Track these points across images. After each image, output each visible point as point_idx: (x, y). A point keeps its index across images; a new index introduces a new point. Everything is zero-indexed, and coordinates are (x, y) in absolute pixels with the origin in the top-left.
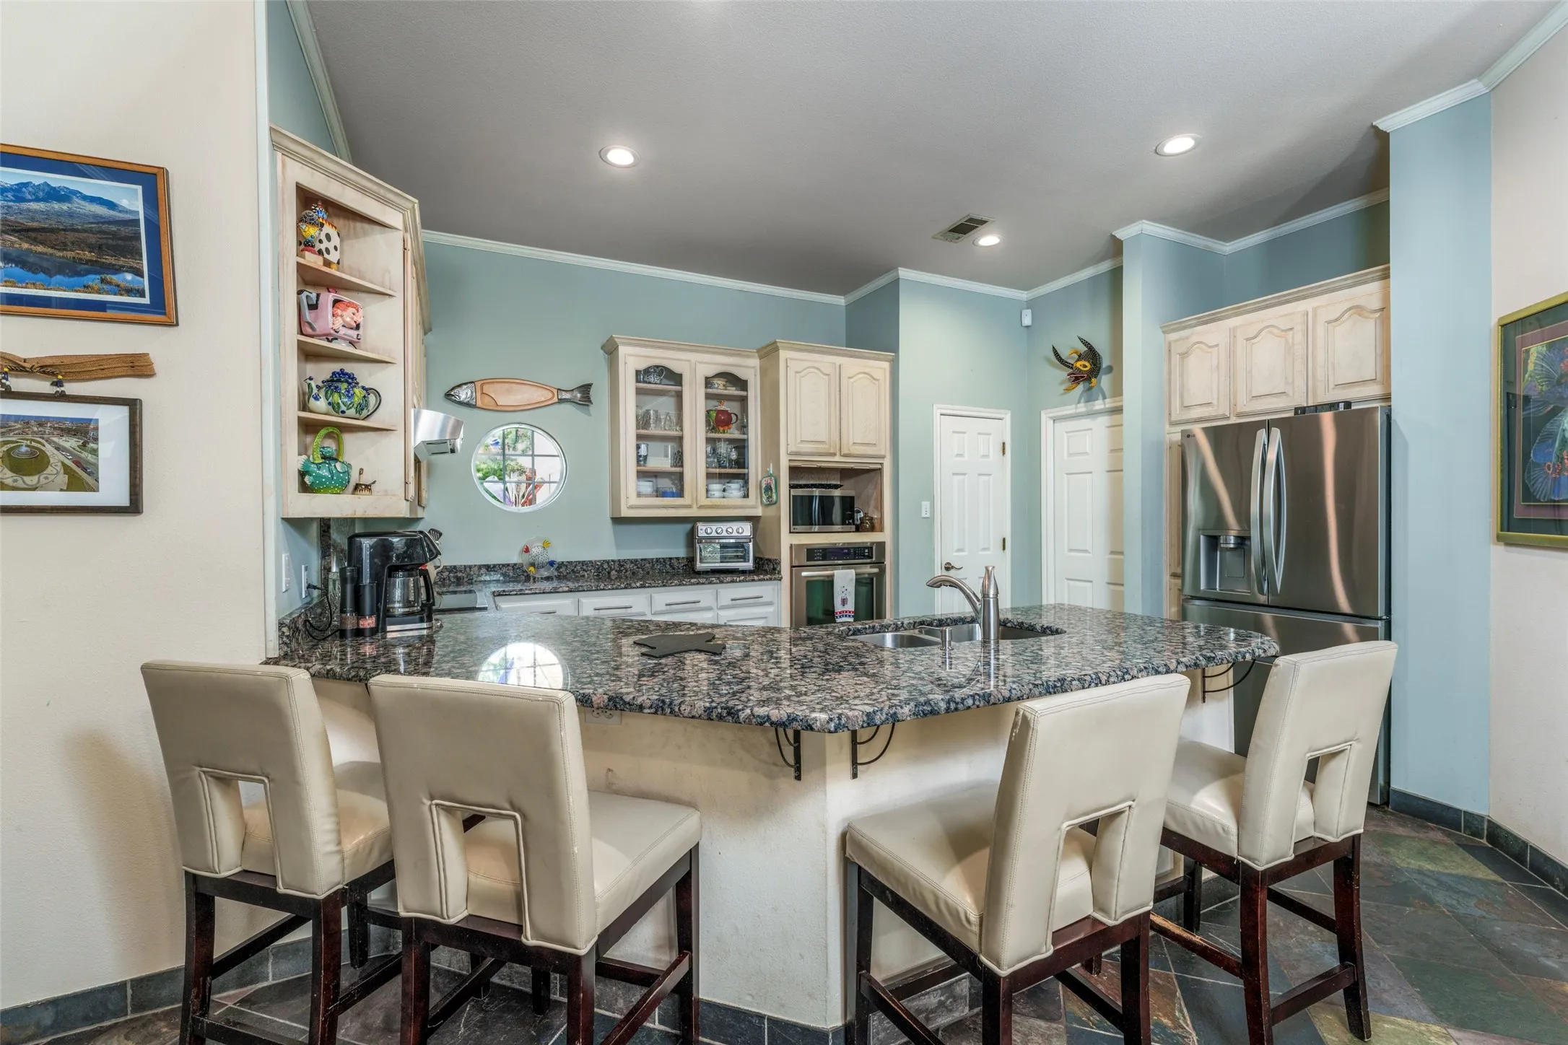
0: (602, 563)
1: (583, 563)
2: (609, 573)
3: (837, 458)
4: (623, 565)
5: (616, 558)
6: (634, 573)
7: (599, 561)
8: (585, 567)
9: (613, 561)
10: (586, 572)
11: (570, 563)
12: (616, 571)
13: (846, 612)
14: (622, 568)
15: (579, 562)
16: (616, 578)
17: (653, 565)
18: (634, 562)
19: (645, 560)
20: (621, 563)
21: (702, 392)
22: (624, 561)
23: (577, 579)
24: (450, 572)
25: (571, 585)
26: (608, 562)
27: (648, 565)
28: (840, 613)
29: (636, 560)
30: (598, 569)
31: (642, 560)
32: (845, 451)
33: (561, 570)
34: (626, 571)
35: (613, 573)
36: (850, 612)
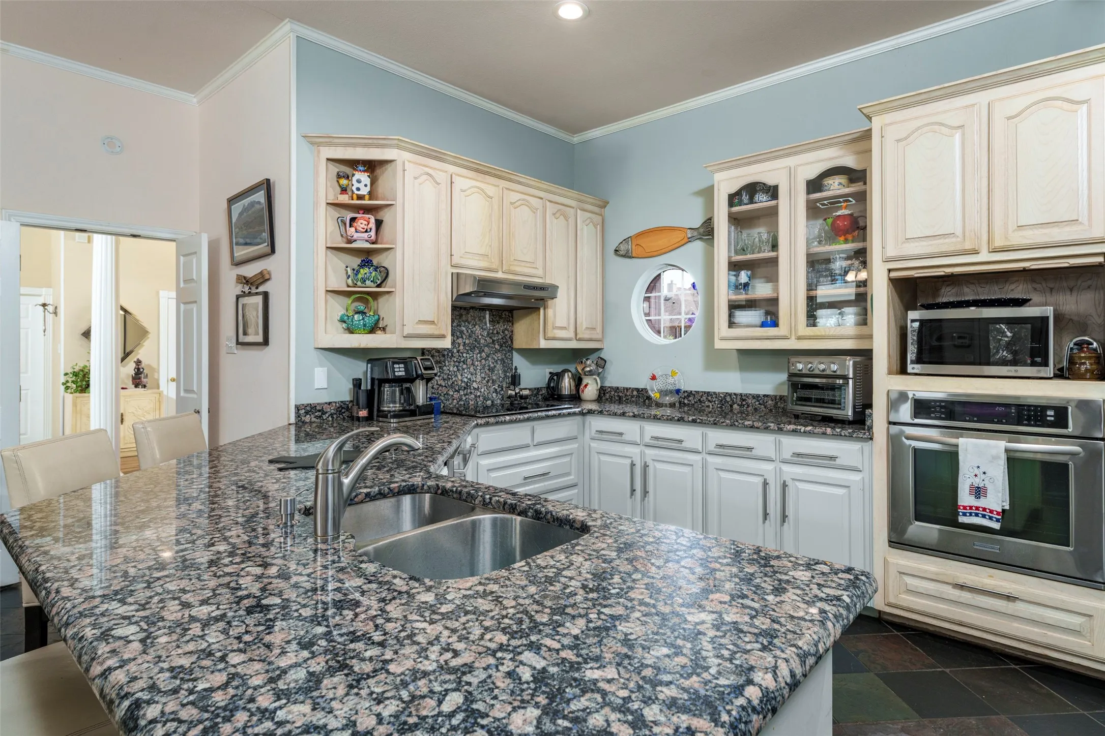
0: (725, 396)
1: (708, 393)
2: (731, 406)
3: (984, 256)
4: (745, 400)
5: (739, 391)
6: (756, 409)
7: (722, 393)
8: (710, 398)
9: (735, 394)
10: (711, 402)
11: (697, 392)
12: (738, 405)
13: (984, 509)
14: (744, 403)
15: (705, 392)
16: (738, 413)
17: (776, 403)
18: (756, 397)
19: (767, 396)
20: (743, 398)
21: (801, 198)
22: (746, 395)
23: (701, 411)
24: (615, 392)
25: (636, 410)
26: (730, 395)
27: (770, 402)
28: (965, 508)
29: (758, 396)
30: (721, 400)
31: (764, 396)
32: (998, 243)
33: (690, 398)
34: (748, 406)
35: (735, 406)
36: (991, 511)
